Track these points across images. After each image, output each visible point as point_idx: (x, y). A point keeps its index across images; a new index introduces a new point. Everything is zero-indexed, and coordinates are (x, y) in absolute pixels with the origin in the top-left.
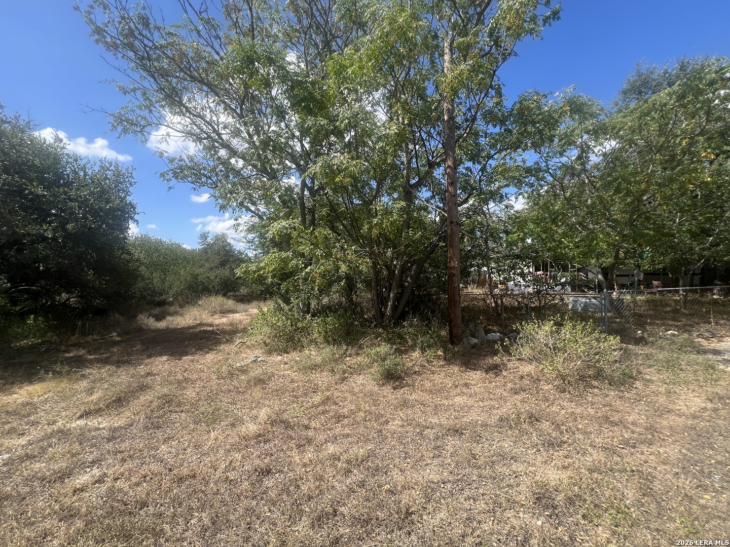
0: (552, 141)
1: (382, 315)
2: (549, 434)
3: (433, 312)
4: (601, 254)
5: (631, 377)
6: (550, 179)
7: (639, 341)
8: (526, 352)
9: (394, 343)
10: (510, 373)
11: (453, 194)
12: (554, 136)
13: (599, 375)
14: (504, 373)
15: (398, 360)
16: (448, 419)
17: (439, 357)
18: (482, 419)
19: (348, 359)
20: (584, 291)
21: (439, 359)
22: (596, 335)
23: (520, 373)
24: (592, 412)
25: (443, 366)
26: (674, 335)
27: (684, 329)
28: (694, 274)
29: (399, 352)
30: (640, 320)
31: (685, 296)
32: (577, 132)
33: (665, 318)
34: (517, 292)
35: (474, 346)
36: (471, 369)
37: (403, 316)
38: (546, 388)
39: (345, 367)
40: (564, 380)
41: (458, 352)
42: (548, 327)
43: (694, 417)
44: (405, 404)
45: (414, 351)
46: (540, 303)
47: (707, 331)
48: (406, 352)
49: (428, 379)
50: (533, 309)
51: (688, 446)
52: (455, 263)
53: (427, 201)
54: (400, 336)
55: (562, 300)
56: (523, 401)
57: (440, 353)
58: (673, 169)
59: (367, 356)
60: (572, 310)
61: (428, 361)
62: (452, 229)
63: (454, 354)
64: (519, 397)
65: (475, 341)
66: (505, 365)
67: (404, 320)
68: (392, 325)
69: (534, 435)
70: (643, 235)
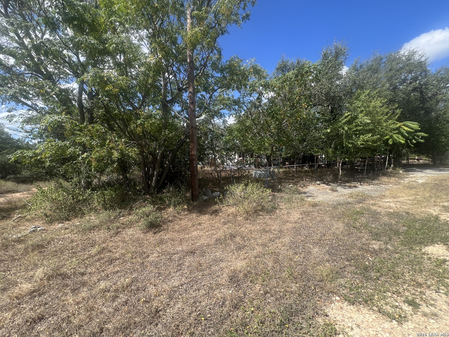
0: (246, 87)
1: (149, 186)
2: (239, 243)
3: (182, 182)
4: (266, 149)
5: (275, 208)
6: (245, 108)
7: (279, 191)
8: (231, 201)
9: (157, 204)
10: (223, 213)
11: (193, 109)
12: (247, 85)
13: (263, 209)
14: (220, 214)
15: (158, 215)
16: (188, 246)
17: (184, 210)
18: (207, 242)
19: (122, 218)
20: (260, 168)
21: (185, 210)
22: (261, 190)
23: (228, 213)
24: (258, 227)
25: (187, 215)
26: (291, 187)
27: (295, 184)
28: (300, 159)
29: (160, 209)
30: (280, 181)
31: (296, 169)
32: (257, 85)
33: (289, 179)
34: (228, 169)
35: (205, 201)
36: (203, 214)
37: (163, 186)
38: (240, 219)
39: (119, 224)
40: (248, 214)
41: (196, 205)
42: (241, 187)
43: (296, 222)
44: (161, 242)
45: (169, 207)
46: (239, 174)
47: (303, 184)
48: (164, 209)
49: (177, 224)
50: (236, 177)
51: (293, 236)
52: (194, 152)
53: (179, 113)
54: (161, 199)
55: (249, 172)
56: (228, 228)
57: (186, 207)
58: (293, 110)
59: (136, 215)
60: (254, 177)
61: (178, 213)
62: (192, 131)
63: (194, 207)
64: (226, 226)
65: (206, 197)
66: (221, 209)
67: (164, 189)
68: (156, 192)
69: (232, 245)
70: (282, 141)
